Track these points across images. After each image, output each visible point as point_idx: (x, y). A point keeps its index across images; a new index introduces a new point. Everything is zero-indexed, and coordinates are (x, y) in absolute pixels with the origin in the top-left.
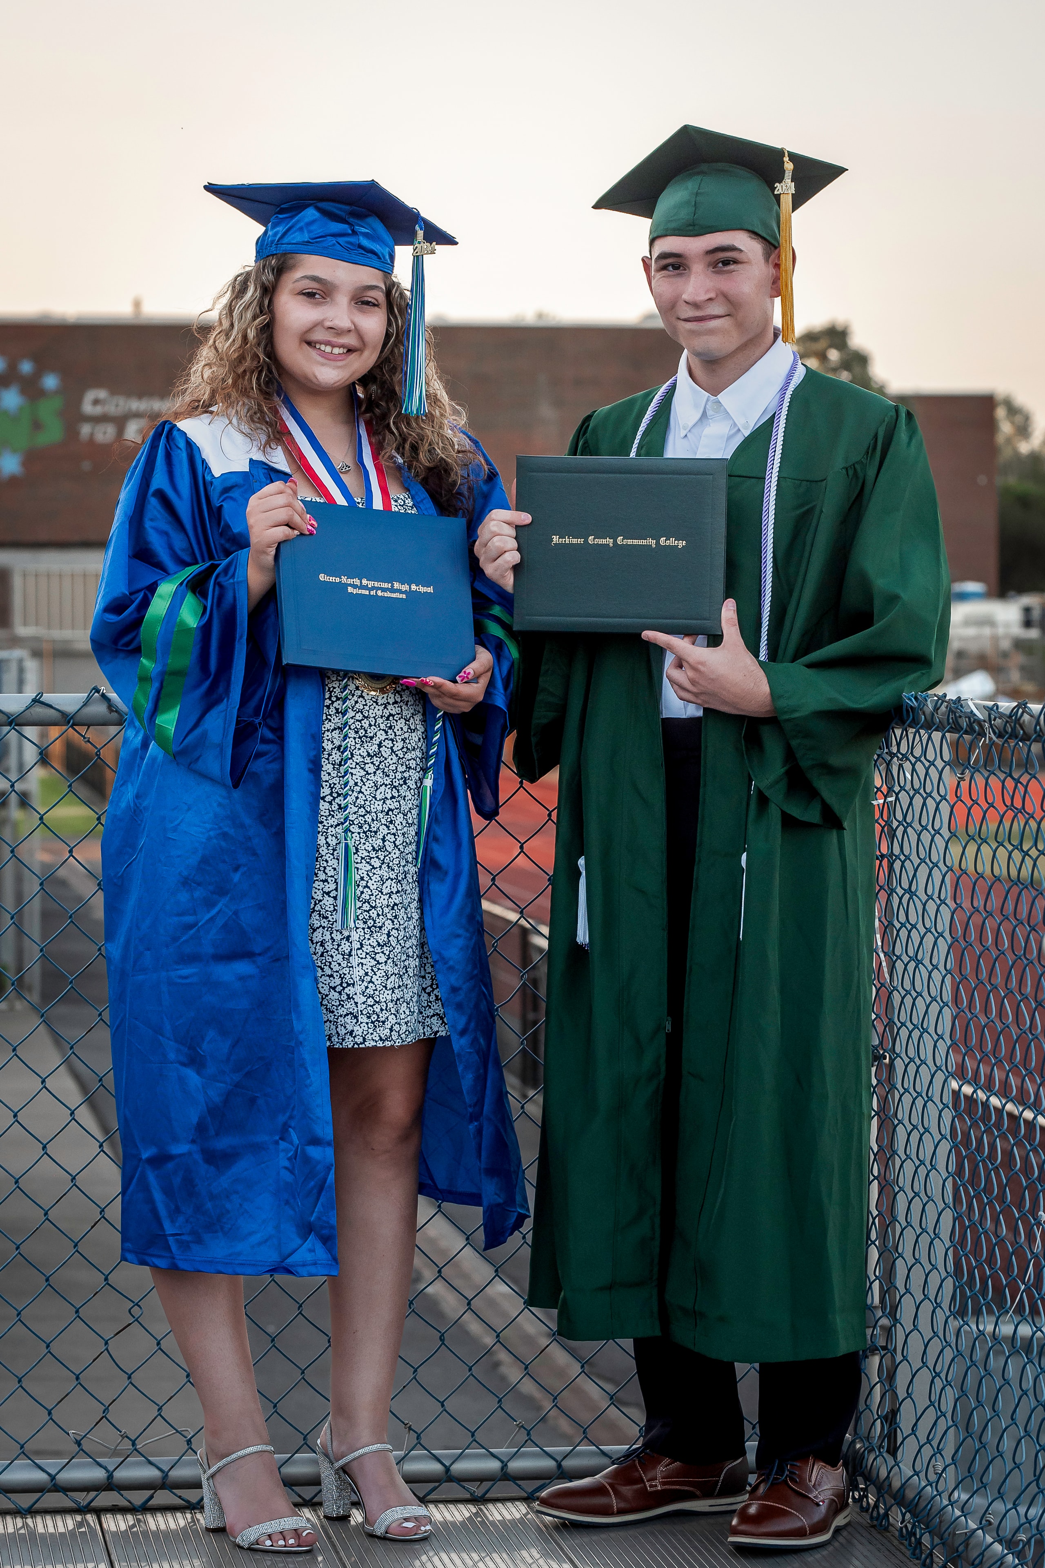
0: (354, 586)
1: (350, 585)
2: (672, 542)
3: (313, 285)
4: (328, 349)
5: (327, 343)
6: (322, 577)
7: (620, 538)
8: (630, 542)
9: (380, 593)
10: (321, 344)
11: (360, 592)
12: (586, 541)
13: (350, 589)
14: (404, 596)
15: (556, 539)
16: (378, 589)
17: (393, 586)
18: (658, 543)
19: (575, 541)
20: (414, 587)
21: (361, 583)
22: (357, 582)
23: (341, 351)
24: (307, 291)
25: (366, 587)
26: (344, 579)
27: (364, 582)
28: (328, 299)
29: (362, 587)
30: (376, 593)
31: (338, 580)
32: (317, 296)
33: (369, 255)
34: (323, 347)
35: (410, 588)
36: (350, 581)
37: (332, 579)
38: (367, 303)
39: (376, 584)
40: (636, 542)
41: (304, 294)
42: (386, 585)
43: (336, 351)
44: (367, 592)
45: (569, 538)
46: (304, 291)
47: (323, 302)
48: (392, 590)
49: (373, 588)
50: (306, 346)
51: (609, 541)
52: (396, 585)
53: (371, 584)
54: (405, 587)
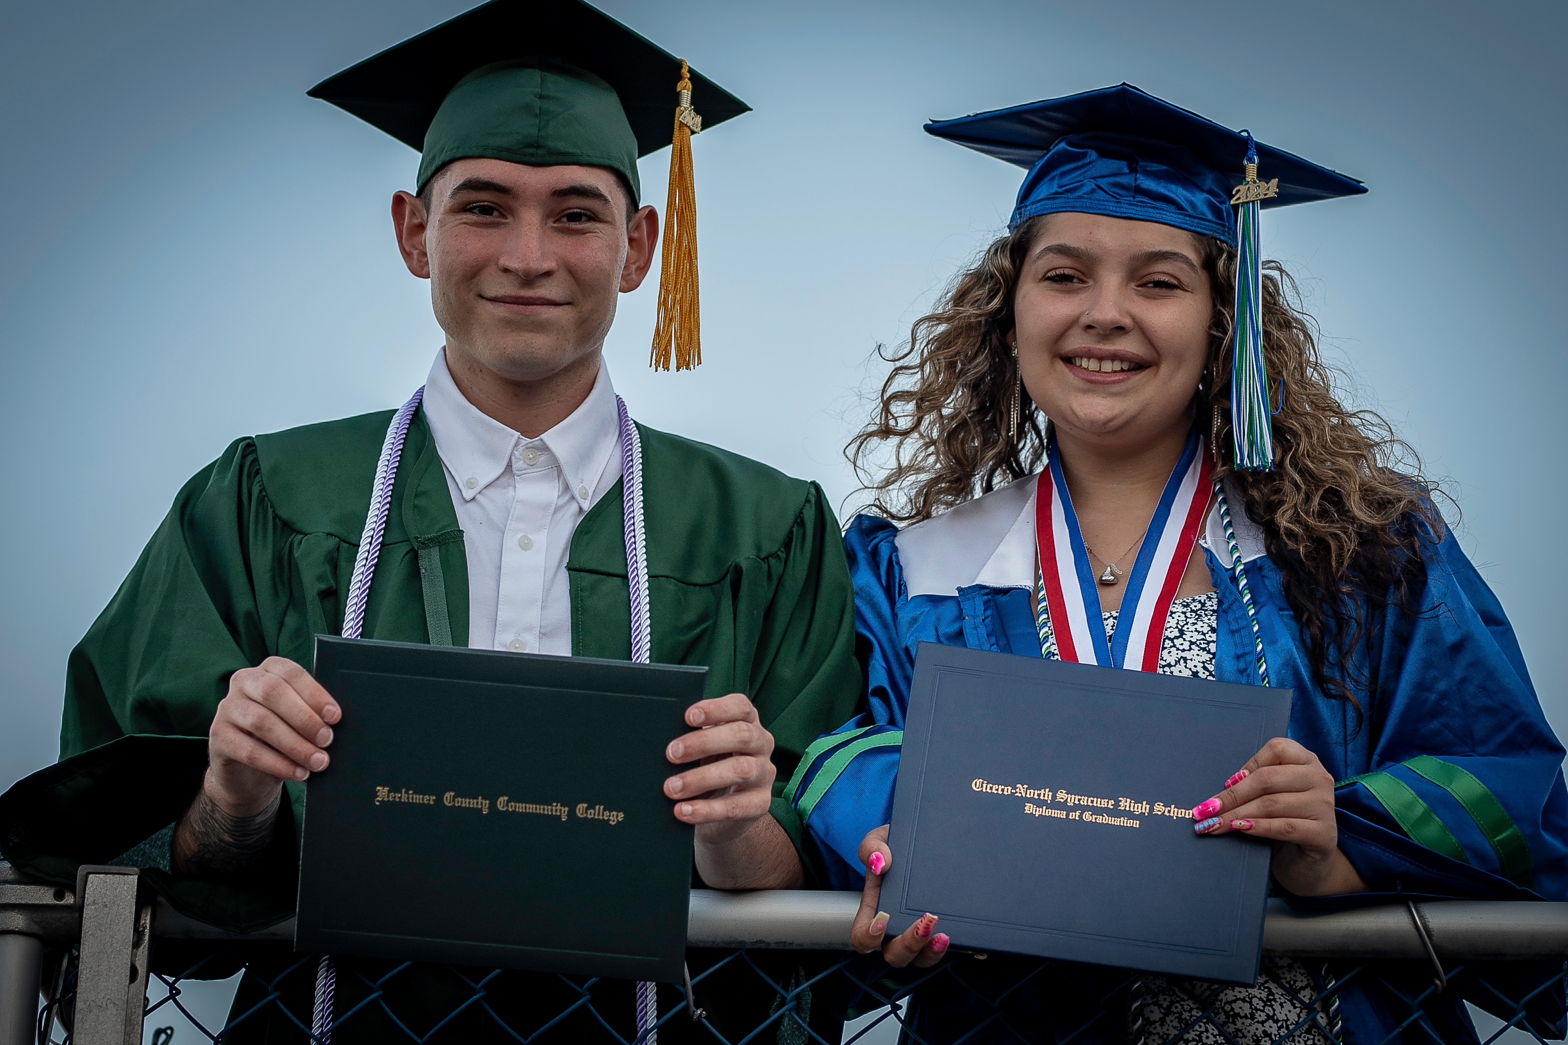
0: (1039, 803)
1: (1032, 800)
2: (599, 813)
3: (1062, 264)
4: (1093, 365)
5: (1089, 355)
6: (977, 785)
7: (503, 799)
8: (521, 807)
9: (1087, 817)
10: (1081, 357)
11: (1048, 813)
12: (439, 800)
13: (1029, 808)
14: (1136, 824)
15: (382, 792)
16: (1084, 809)
17: (1117, 804)
18: (572, 813)
19: (418, 799)
20: (1159, 808)
21: (1054, 797)
22: (1046, 795)
23: (1117, 366)
24: (1058, 272)
25: (1063, 806)
26: (1021, 790)
27: (1062, 795)
28: (1091, 282)
29: (1055, 805)
30: (1081, 816)
31: (1008, 791)
32: (1075, 280)
33: (1158, 204)
34: (1085, 362)
35: (1152, 809)
36: (1032, 793)
37: (997, 789)
38: (1159, 284)
39: (1085, 801)
40: (531, 808)
41: (1049, 279)
42: (1104, 803)
43: (1107, 366)
44: (1062, 815)
45: (407, 792)
46: (1049, 274)
47: (1081, 289)
48: (1115, 812)
49: (1075, 808)
50: (1060, 366)
51: (482, 804)
52: (1125, 804)
53: (1072, 800)
54: (1143, 808)
